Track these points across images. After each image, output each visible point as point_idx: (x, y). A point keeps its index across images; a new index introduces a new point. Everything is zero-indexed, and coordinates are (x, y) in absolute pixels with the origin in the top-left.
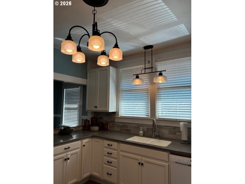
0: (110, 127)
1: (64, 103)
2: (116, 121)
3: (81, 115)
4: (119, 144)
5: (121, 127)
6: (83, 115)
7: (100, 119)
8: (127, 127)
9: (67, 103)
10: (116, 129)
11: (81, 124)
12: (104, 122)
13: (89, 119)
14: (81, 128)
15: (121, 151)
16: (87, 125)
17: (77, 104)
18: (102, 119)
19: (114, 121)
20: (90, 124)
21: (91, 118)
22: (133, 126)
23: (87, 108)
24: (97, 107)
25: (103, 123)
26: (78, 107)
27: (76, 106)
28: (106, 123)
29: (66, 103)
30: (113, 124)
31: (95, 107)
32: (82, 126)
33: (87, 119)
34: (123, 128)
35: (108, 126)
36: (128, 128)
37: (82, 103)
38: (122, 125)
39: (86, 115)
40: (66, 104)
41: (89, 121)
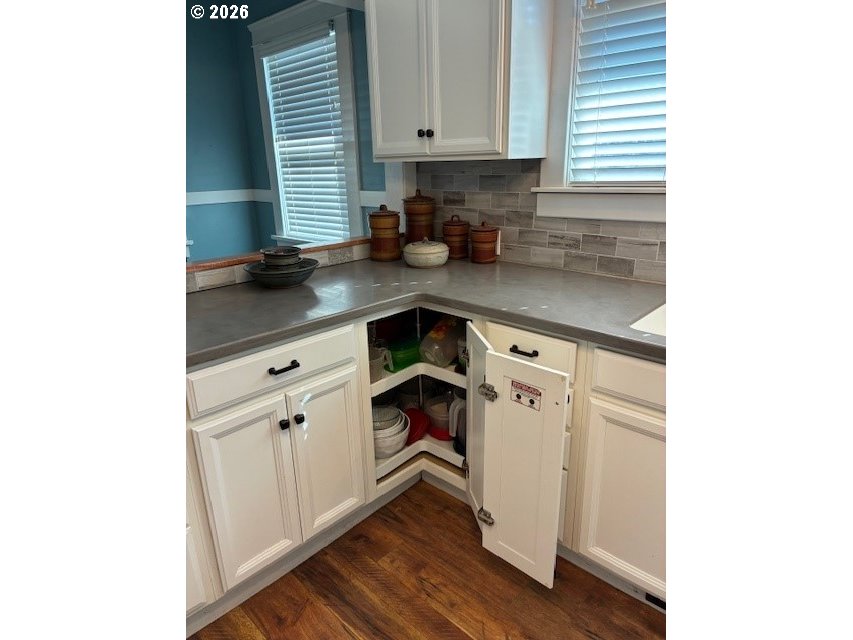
0: (505, 248)
1: (275, 136)
2: (541, 212)
3: (356, 187)
4: (583, 353)
5: (575, 244)
6: (362, 189)
7: (453, 202)
8: (610, 243)
9: (287, 132)
10: (541, 255)
11: (359, 233)
12: (475, 220)
13: (396, 206)
14: (357, 253)
15: (597, 390)
16: (389, 234)
17: (333, 131)
18: (462, 202)
19: (530, 216)
20: (402, 229)
21: (406, 202)
22: (652, 240)
23: (381, 145)
24: (430, 134)
25: (467, 225)
26: (337, 149)
27: (326, 144)
28: (483, 224)
29: (282, 133)
30: (521, 233)
31: (421, 134)
32: (364, 242)
33: (383, 207)
34: (585, 254)
35: (495, 241)
36: (619, 253)
37: (352, 128)
38: (578, 233)
39: (381, 186)
40: (285, 136)
41: (395, 215)
